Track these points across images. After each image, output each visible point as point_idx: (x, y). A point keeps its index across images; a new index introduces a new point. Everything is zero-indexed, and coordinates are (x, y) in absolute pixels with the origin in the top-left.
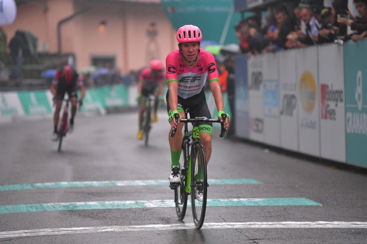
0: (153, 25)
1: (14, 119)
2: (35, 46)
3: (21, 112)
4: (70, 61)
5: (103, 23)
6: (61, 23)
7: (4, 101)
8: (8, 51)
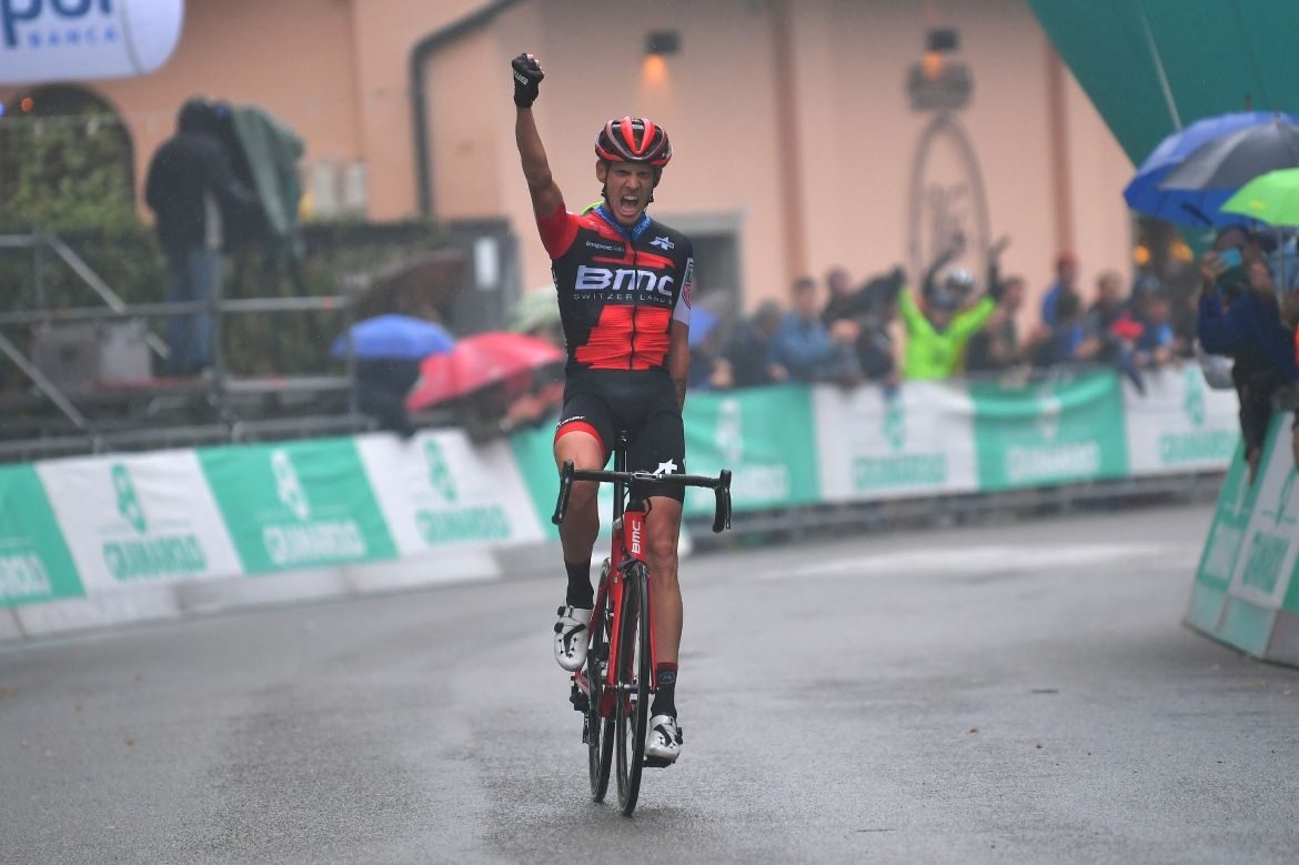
0: (943, 41)
1: (184, 596)
2: (290, 187)
3: (222, 559)
4: (486, 258)
5: (663, 44)
6: (427, 51)
7: (127, 498)
8: (146, 216)
